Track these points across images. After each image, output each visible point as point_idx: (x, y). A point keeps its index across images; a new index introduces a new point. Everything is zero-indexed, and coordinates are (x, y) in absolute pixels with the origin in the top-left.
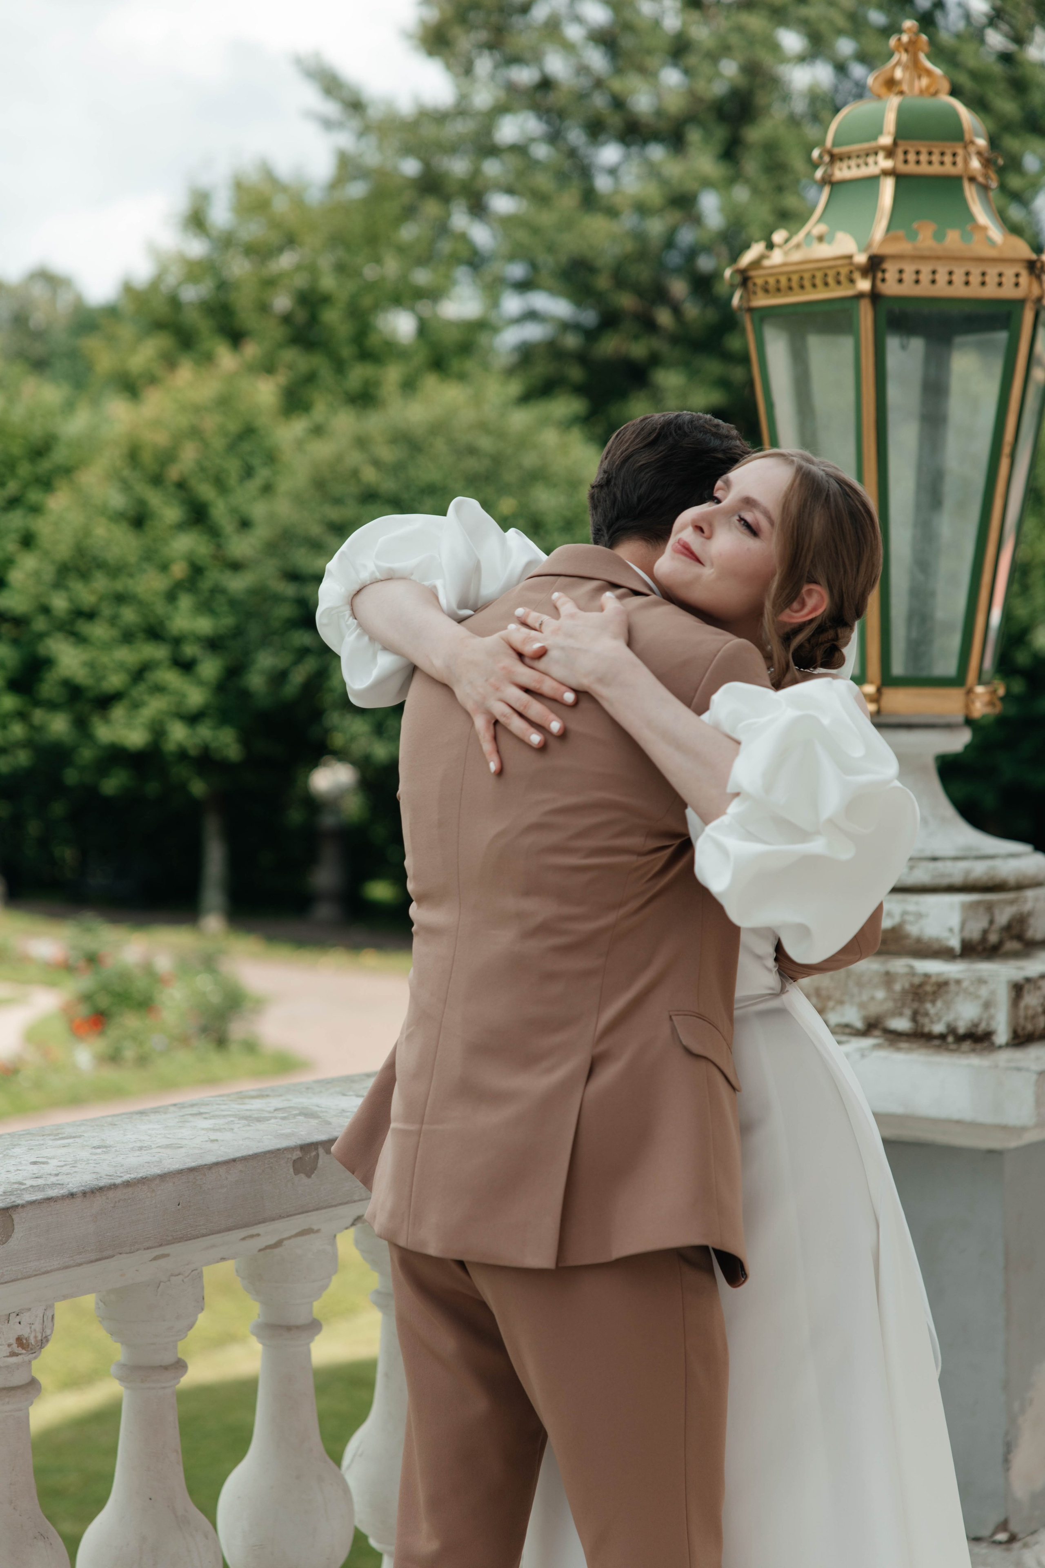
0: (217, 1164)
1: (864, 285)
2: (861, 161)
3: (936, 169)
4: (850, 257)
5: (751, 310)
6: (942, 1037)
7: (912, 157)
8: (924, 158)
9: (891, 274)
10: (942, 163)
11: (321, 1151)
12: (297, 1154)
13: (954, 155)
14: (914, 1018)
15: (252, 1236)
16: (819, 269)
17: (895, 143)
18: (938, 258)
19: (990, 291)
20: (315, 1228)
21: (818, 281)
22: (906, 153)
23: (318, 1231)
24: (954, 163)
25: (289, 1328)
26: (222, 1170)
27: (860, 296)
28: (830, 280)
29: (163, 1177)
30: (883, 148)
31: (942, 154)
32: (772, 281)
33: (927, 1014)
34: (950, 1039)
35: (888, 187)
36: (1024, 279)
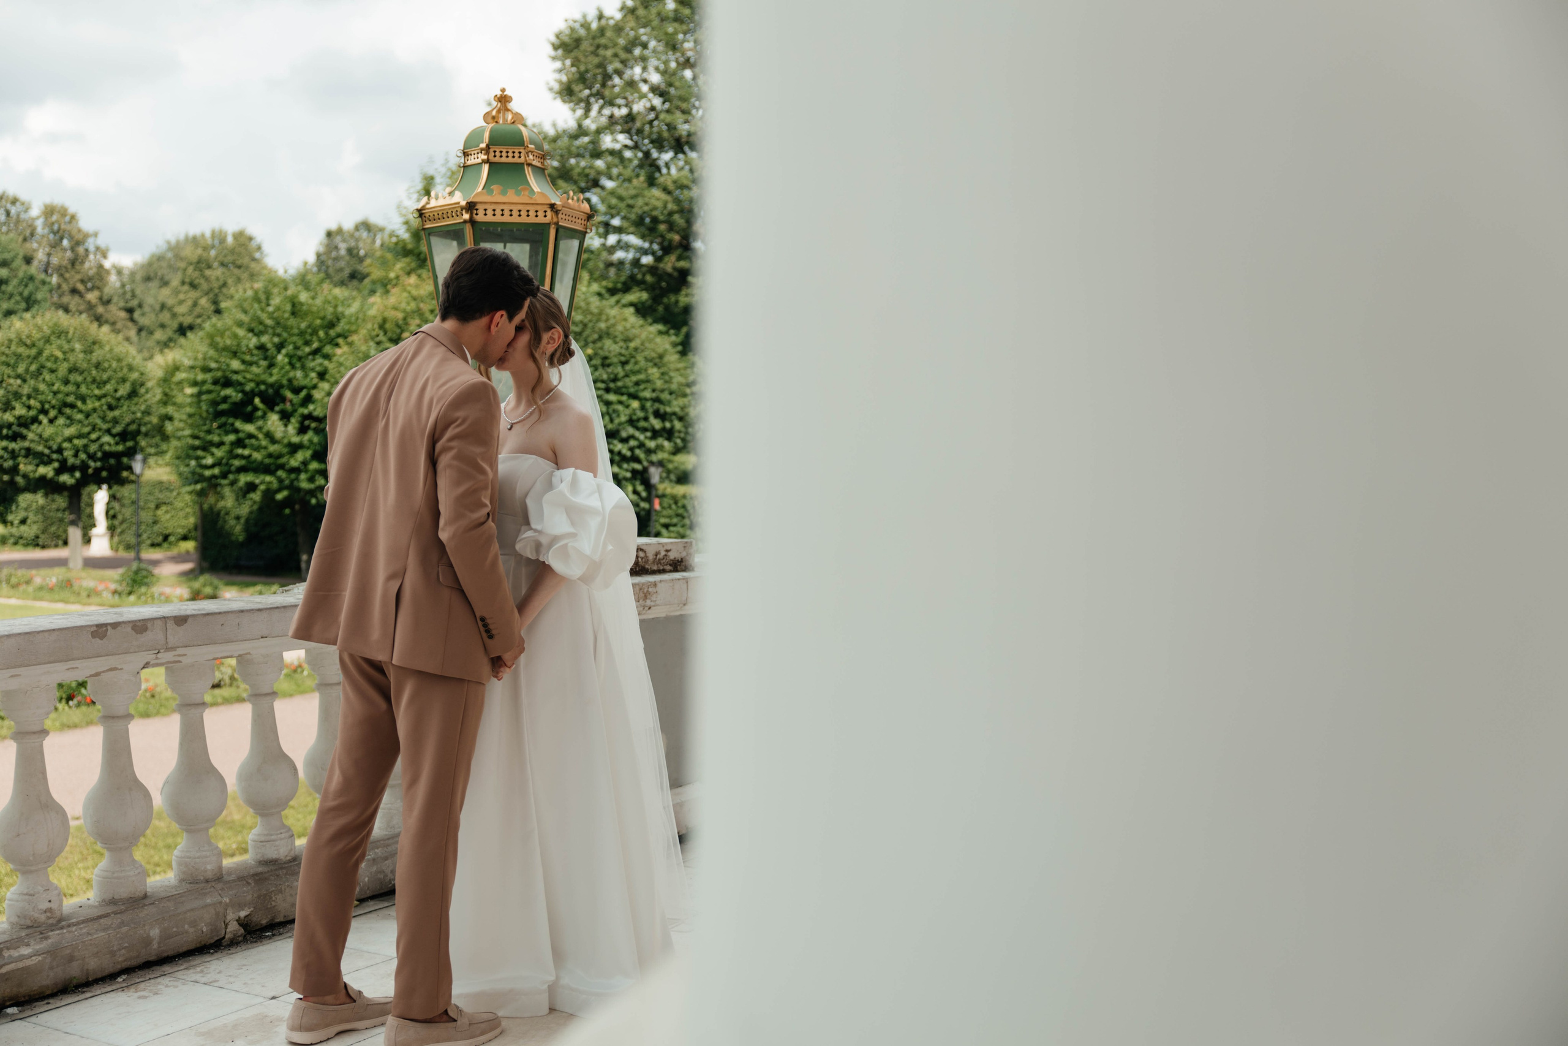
0: (43, 631)
1: (466, 216)
2: (476, 156)
3: (510, 160)
4: (459, 203)
5: (424, 229)
7: (498, 154)
8: (504, 154)
9: (481, 212)
10: (514, 157)
11: (109, 628)
12: (95, 628)
13: (520, 153)
15: (73, 668)
16: (450, 209)
17: (488, 146)
18: (504, 203)
19: (532, 219)
20: (119, 667)
21: (449, 215)
22: (495, 152)
23: (121, 669)
24: (520, 157)
25: (113, 717)
26: (46, 634)
27: (465, 222)
28: (454, 214)
29: (8, 636)
30: (482, 150)
31: (514, 152)
32: (431, 215)
35: (486, 168)
36: (549, 213)
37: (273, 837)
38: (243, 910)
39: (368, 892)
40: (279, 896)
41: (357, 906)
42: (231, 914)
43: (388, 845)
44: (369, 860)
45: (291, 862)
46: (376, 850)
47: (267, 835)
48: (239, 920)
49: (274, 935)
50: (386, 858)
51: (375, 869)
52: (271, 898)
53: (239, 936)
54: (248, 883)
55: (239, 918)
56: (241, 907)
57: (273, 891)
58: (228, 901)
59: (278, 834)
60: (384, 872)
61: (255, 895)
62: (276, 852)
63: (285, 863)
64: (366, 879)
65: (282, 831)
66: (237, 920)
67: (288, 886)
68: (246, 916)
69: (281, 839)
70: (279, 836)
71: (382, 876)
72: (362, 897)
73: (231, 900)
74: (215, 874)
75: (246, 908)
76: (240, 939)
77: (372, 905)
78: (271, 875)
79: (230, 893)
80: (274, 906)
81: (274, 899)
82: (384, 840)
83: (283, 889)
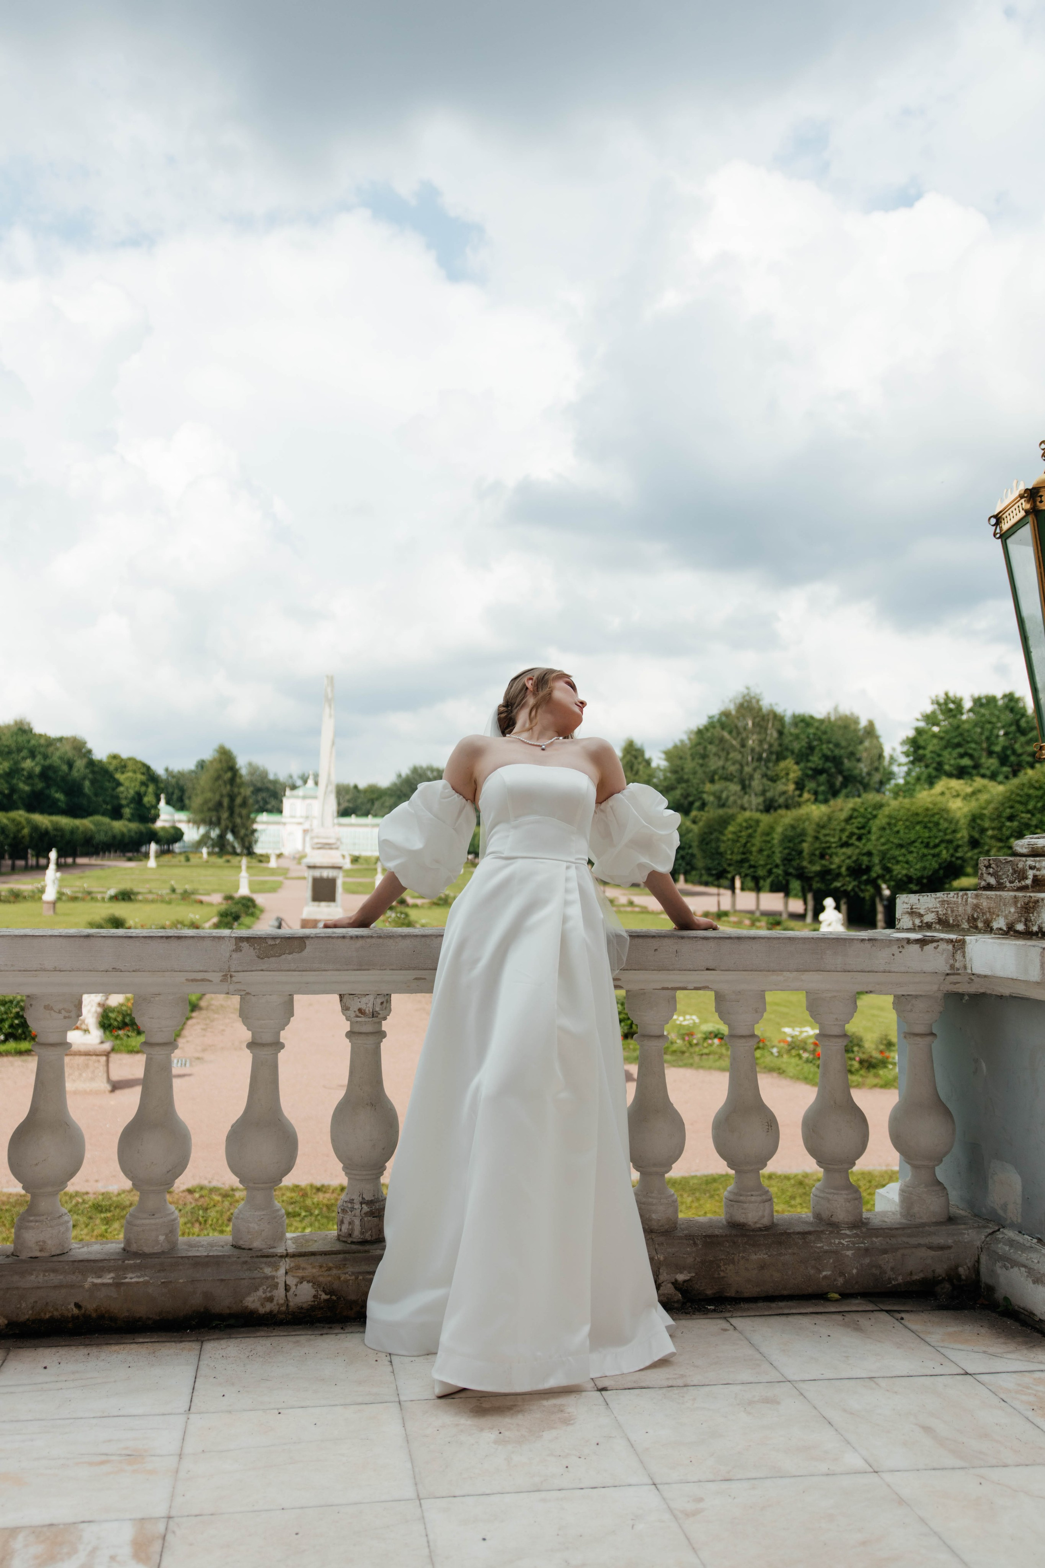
1: (1029, 506)
6: (1036, 934)
14: (1026, 925)
16: (1014, 504)
33: (1030, 921)
34: (1040, 935)
37: (741, 1198)
38: (681, 1273)
39: (856, 1287)
40: (731, 1267)
41: (837, 1300)
42: (665, 1275)
43: (893, 1236)
44: (859, 1249)
45: (757, 1231)
46: (874, 1239)
47: (736, 1194)
48: (675, 1284)
49: (714, 1310)
50: (885, 1251)
51: (867, 1261)
52: (719, 1267)
53: (674, 1302)
54: (695, 1244)
55: (676, 1280)
56: (680, 1269)
57: (722, 1259)
58: (662, 1258)
59: (748, 1196)
60: (880, 1267)
61: (698, 1259)
62: (743, 1216)
63: (753, 1230)
64: (855, 1271)
65: (753, 1193)
66: (672, 1283)
67: (743, 1257)
68: (685, 1281)
69: (751, 1202)
70: (749, 1198)
71: (877, 1272)
72: (848, 1291)
73: (665, 1258)
74: (662, 1226)
75: (685, 1272)
76: (676, 1305)
77: (856, 1304)
78: (727, 1241)
79: (669, 1250)
80: (725, 1277)
81: (722, 1268)
82: (891, 1229)
83: (736, 1260)
